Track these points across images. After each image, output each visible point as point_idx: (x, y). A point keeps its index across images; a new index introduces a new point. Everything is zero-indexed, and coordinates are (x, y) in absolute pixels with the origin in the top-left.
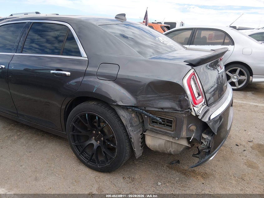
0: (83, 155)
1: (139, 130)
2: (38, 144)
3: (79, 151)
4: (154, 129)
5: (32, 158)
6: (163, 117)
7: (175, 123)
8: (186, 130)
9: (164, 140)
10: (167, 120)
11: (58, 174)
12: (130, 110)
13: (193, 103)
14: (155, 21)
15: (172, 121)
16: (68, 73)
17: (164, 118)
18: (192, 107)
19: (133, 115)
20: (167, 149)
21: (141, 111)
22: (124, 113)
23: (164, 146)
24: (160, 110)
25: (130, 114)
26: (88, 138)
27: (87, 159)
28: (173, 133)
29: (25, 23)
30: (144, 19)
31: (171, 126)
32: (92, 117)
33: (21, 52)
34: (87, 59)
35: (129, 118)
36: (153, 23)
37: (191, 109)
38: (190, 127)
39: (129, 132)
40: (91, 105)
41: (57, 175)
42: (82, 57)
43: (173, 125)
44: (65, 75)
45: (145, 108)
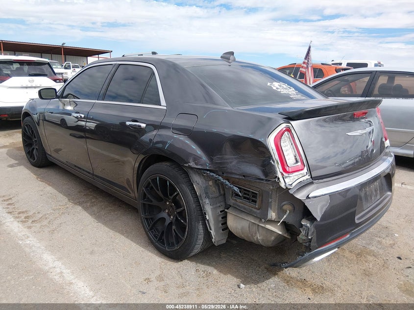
0: (152, 232)
1: (219, 205)
2: (110, 215)
3: (149, 226)
4: (237, 205)
5: (97, 229)
6: (246, 189)
7: (261, 198)
8: (278, 209)
9: (248, 222)
10: (253, 193)
11: (119, 251)
12: (205, 175)
13: (281, 170)
14: (333, 61)
15: (256, 194)
16: (143, 125)
17: (248, 189)
18: (279, 175)
19: (211, 183)
20: (252, 235)
21: (217, 176)
22: (199, 178)
23: (248, 229)
24: (241, 177)
25: (206, 181)
26: (160, 210)
27: (156, 238)
28: (258, 211)
29: (112, 64)
30: (306, 59)
31: (255, 202)
32: (163, 182)
33: (103, 100)
34: (165, 108)
35: (204, 186)
36: (322, 64)
37: (279, 178)
38: (283, 206)
39: (203, 205)
40: (164, 166)
41: (117, 252)
42: (160, 105)
43: (258, 200)
44: (140, 126)
45: (223, 173)
